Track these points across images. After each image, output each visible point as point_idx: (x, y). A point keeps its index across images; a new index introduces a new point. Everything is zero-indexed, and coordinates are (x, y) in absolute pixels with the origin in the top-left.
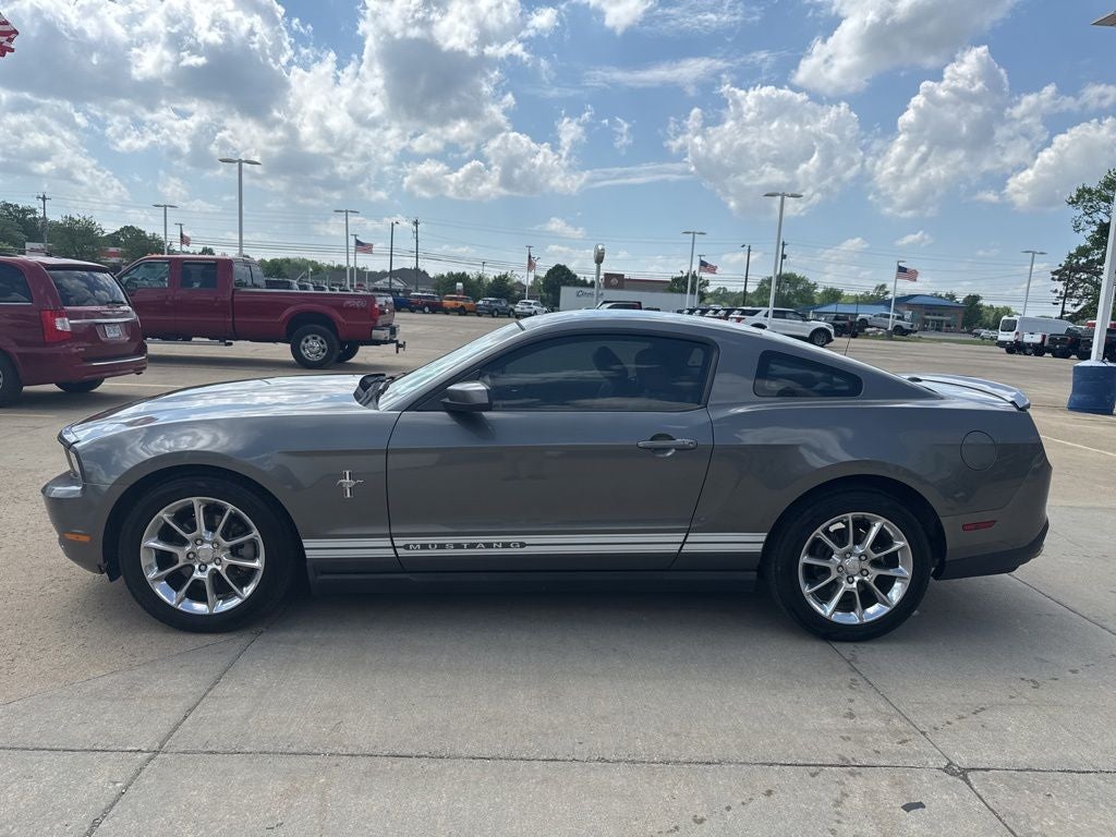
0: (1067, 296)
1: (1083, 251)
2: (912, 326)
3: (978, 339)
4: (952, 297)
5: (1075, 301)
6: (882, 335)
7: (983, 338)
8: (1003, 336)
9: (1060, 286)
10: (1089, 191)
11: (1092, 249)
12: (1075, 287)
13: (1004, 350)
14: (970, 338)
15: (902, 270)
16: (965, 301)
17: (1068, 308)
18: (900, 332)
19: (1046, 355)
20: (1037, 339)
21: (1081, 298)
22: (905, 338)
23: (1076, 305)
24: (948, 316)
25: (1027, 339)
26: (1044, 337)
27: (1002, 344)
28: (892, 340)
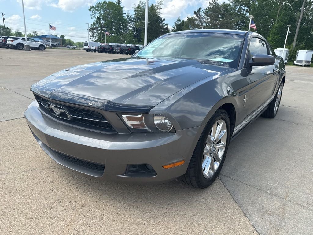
0: (92, 36)
1: (94, 24)
2: (56, 44)
3: (68, 48)
4: (56, 36)
5: (94, 38)
6: (48, 47)
7: (70, 48)
8: (85, 47)
9: (90, 33)
10: (93, 7)
11: (96, 24)
12: (94, 34)
13: (86, 51)
14: (66, 48)
15: (51, 26)
16: (61, 37)
17: (93, 40)
18: (53, 46)
19: (96, 52)
20: (94, 48)
21: (95, 37)
22: (54, 48)
23: (95, 39)
24: (58, 41)
25: (92, 48)
26: (96, 47)
27: (85, 49)
28: (52, 48)
